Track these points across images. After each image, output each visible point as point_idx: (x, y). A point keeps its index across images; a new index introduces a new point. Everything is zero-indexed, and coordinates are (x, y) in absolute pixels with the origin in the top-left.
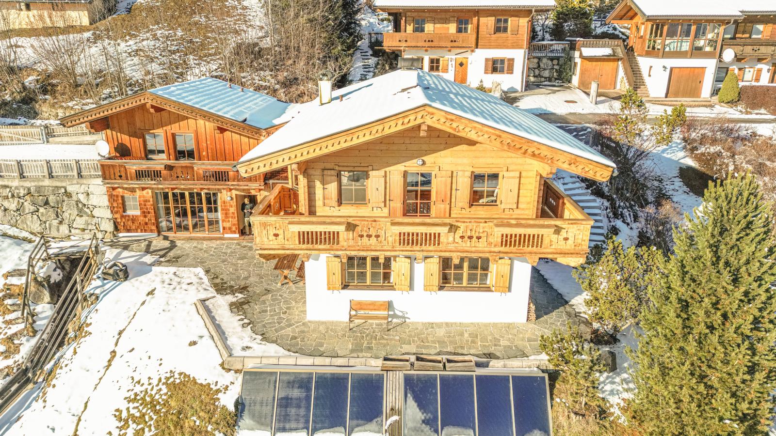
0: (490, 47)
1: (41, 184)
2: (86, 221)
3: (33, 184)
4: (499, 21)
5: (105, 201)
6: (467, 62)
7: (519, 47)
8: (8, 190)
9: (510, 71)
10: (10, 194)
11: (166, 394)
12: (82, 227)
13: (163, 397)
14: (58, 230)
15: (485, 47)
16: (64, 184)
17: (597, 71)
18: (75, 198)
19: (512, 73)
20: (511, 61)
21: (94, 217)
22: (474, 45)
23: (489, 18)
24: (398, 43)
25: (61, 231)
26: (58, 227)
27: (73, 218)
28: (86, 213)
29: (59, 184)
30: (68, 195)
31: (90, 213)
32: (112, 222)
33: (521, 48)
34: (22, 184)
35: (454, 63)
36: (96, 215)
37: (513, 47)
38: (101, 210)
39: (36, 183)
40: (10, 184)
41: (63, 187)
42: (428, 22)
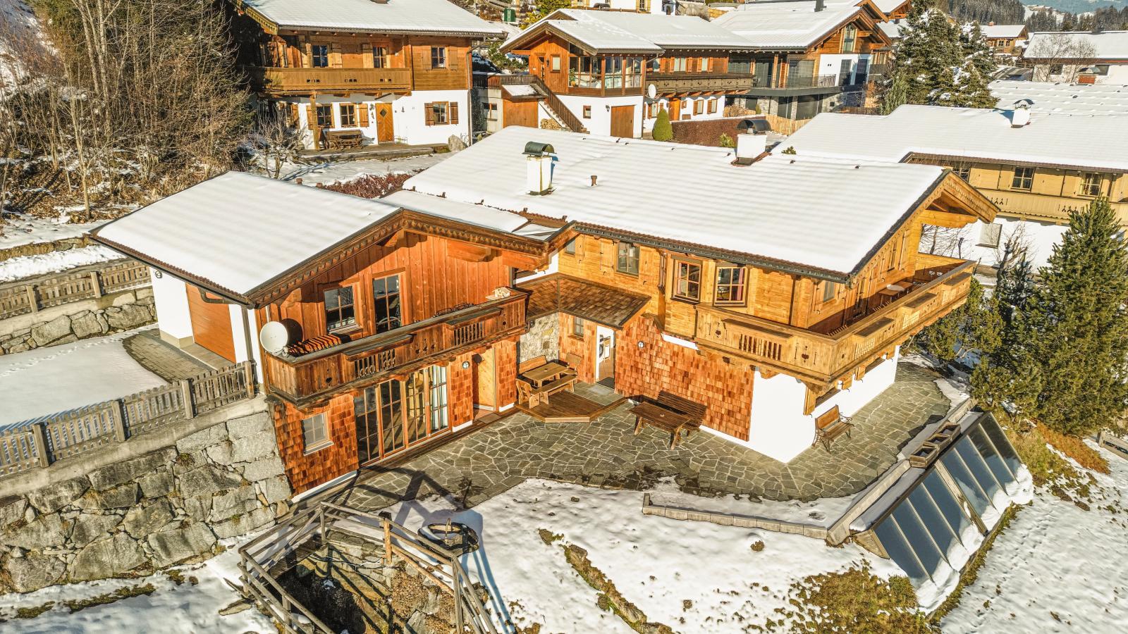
0: (428, 88)
1: (109, 459)
2: (237, 498)
3: (88, 467)
4: (434, 50)
5: (268, 443)
6: (391, 110)
7: (461, 87)
8: (21, 504)
9: (455, 120)
10: (30, 513)
11: (823, 610)
12: (232, 513)
13: (827, 615)
14: (185, 541)
15: (422, 88)
16: (166, 441)
17: (522, 114)
18: (199, 461)
19: (457, 123)
20: (454, 106)
21: (250, 484)
22: (410, 87)
23: (424, 47)
24: (306, 84)
25: (192, 541)
26: (183, 536)
27: (208, 503)
28: (232, 483)
29: (154, 444)
30: (185, 459)
31: (239, 478)
32: (285, 478)
33: (463, 88)
34: (57, 477)
35: (374, 111)
36: (253, 479)
37: (455, 87)
38: (261, 464)
39: (98, 463)
40: (20, 487)
41: (170, 447)
42: (332, 50)
